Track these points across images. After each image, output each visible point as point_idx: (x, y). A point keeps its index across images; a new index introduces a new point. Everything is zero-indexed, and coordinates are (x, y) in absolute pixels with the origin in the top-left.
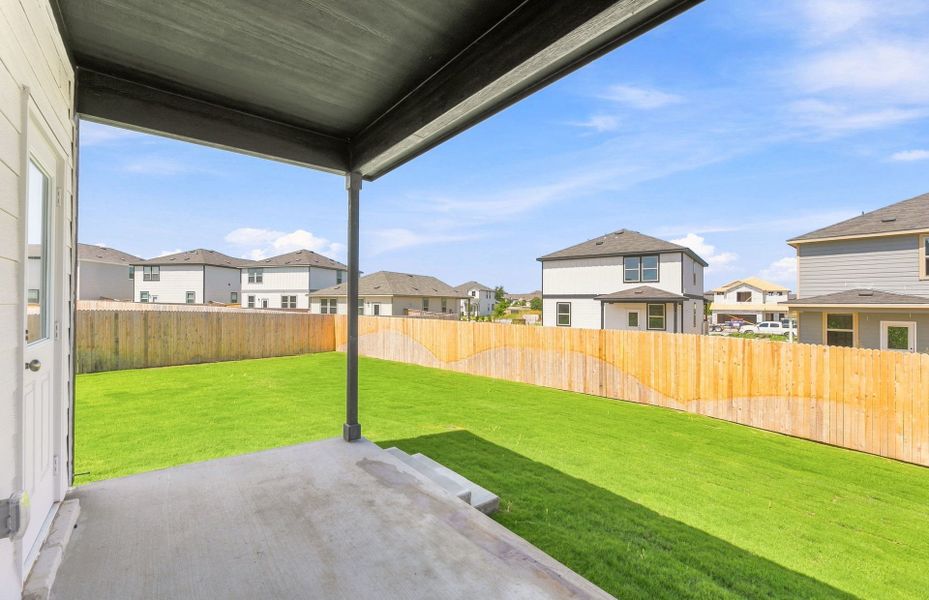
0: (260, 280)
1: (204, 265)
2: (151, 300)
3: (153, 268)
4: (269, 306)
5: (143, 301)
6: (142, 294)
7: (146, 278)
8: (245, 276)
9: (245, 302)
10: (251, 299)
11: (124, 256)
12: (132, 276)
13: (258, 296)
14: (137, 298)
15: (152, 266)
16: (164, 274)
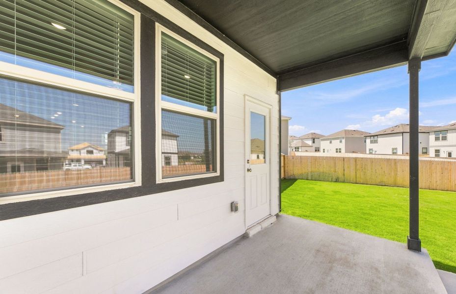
0: (444, 138)
1: (403, 133)
2: (374, 153)
3: (374, 137)
4: (453, 156)
5: (370, 153)
6: (370, 150)
7: (371, 142)
8: (432, 137)
9: (432, 153)
10: (437, 151)
11: (362, 133)
12: (365, 142)
13: (442, 150)
14: (368, 152)
15: (374, 136)
16: (380, 139)
